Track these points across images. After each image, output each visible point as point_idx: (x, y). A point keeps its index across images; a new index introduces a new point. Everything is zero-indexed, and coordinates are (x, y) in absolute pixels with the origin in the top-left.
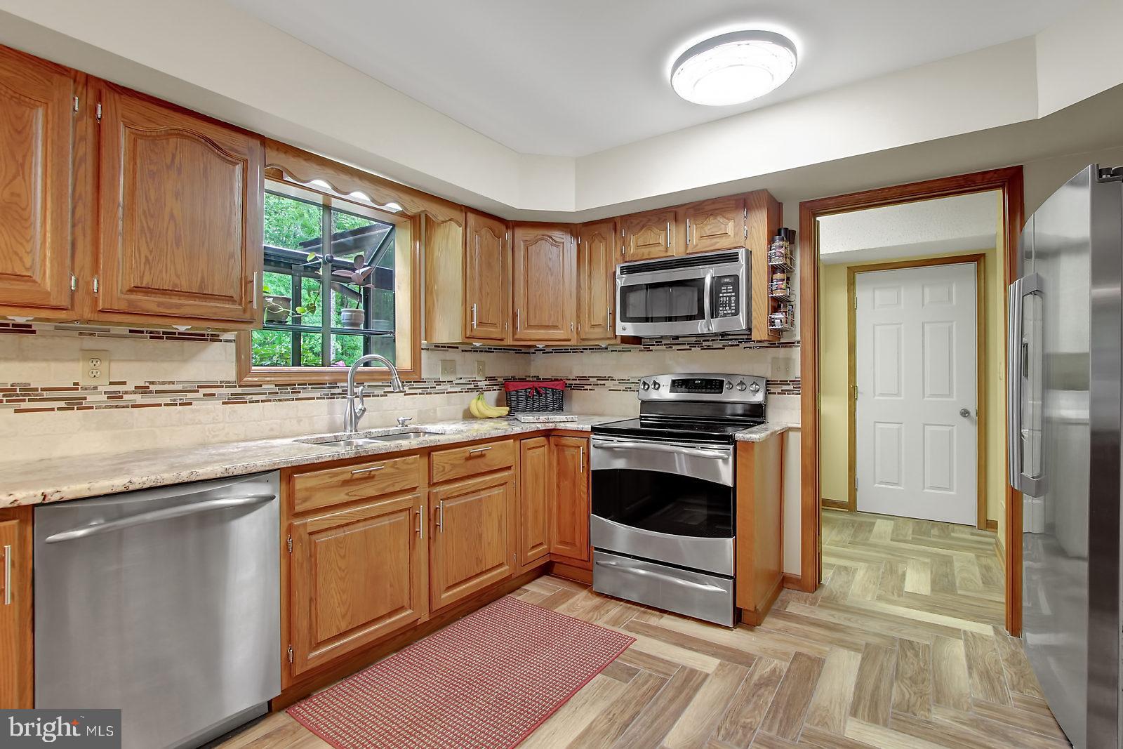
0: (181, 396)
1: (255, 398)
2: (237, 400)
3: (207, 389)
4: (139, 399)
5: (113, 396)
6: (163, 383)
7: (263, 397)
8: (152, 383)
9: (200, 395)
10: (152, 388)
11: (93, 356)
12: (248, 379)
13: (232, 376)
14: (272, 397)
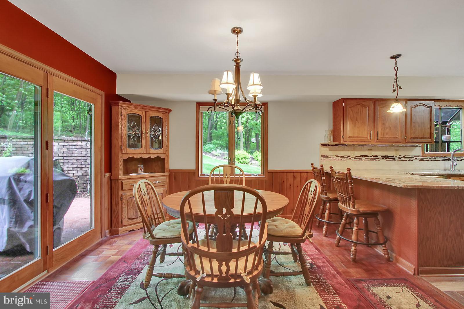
0: (410, 159)
1: (426, 160)
2: (422, 160)
3: (416, 157)
4: (404, 159)
5: (400, 158)
6: (408, 156)
7: (428, 160)
8: (406, 156)
9: (414, 159)
10: (406, 157)
11: (397, 150)
12: (424, 155)
13: (421, 155)
14: (430, 160)
